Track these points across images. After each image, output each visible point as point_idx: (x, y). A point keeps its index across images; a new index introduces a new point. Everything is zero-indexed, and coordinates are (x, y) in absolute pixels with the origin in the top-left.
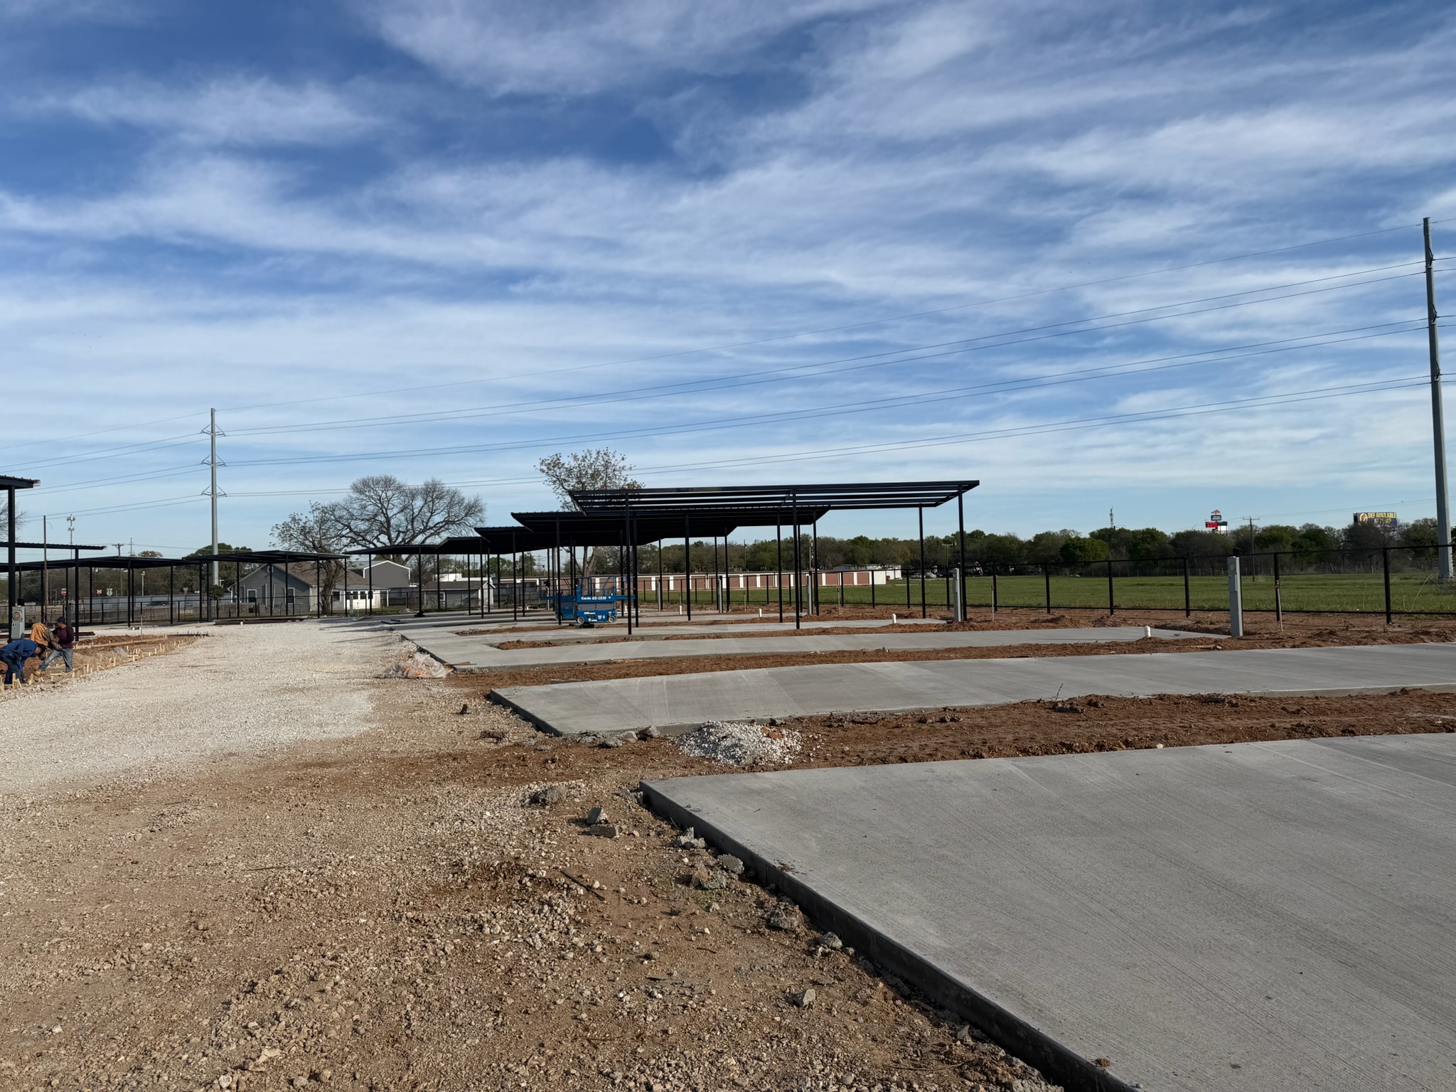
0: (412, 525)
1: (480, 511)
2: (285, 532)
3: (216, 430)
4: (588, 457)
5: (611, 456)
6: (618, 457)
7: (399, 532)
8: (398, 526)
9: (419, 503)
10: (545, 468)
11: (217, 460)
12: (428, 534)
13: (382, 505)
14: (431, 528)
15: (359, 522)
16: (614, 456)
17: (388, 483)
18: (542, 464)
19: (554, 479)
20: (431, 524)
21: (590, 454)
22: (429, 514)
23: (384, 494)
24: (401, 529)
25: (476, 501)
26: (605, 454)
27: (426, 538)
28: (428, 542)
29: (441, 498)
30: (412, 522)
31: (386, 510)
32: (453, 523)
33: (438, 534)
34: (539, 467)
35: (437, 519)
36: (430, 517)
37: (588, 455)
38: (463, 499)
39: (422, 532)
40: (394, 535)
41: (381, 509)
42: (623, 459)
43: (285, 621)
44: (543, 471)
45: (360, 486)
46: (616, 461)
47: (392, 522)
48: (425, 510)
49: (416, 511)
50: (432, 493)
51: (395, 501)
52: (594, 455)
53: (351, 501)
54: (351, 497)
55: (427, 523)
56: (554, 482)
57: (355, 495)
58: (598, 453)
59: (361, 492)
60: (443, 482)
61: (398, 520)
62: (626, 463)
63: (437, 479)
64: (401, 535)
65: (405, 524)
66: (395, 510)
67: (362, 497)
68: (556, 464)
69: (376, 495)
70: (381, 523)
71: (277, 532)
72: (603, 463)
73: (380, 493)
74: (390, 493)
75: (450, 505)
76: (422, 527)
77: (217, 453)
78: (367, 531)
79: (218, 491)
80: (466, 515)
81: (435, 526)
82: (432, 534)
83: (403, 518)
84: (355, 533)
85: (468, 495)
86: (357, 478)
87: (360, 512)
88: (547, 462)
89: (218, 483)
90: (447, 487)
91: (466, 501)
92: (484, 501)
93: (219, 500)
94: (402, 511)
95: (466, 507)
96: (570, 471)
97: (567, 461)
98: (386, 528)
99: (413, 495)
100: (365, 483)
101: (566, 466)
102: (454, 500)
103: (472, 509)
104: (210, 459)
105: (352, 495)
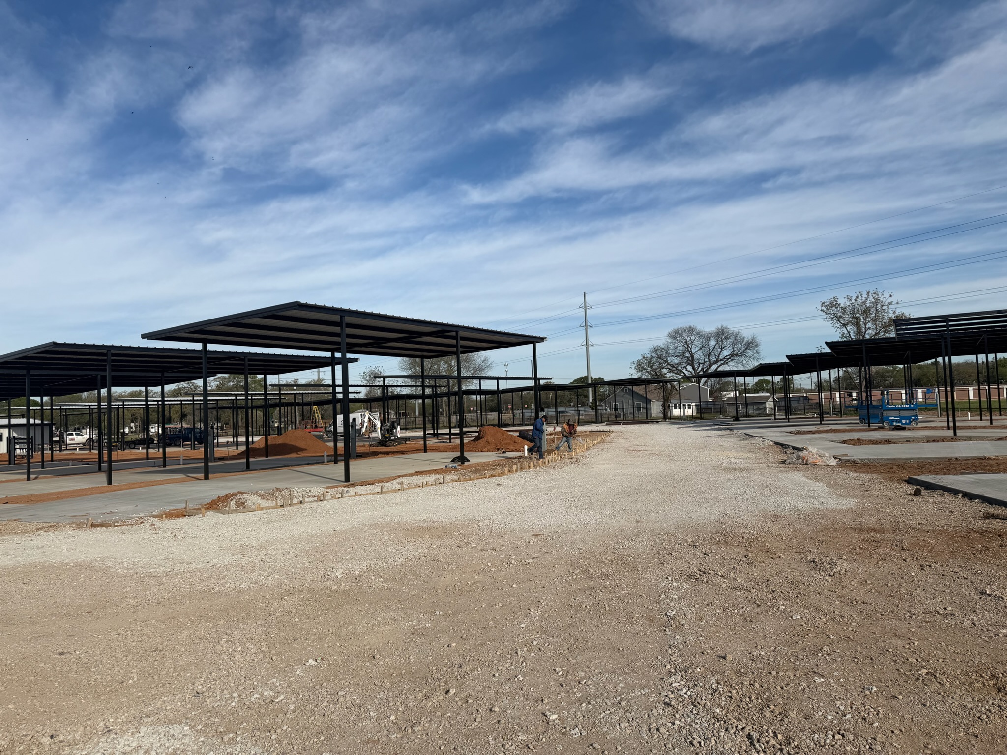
0: (708, 358)
1: (757, 345)
2: (640, 366)
3: (587, 305)
4: (860, 297)
5: (880, 294)
6: (887, 295)
7: (700, 364)
8: (699, 359)
9: (713, 343)
10: (824, 309)
11: (588, 324)
12: (719, 364)
13: (688, 345)
14: (722, 360)
15: (673, 358)
16: (883, 295)
17: (691, 330)
18: (822, 305)
19: (832, 316)
20: (721, 357)
21: (861, 295)
22: (720, 350)
23: (689, 339)
24: (700, 362)
25: (753, 339)
26: (875, 294)
27: (719, 367)
28: (721, 369)
29: (728, 338)
30: (709, 356)
31: (691, 349)
32: (737, 355)
33: (727, 363)
34: (820, 308)
35: (726, 353)
36: (721, 352)
37: (859, 295)
38: (744, 338)
39: (715, 362)
40: (696, 366)
41: (687, 348)
42: (891, 296)
43: (648, 423)
44: (822, 310)
45: (674, 334)
46: (885, 298)
47: (695, 357)
48: (717, 347)
49: (711, 348)
50: (722, 335)
51: (696, 343)
52: (865, 295)
53: (667, 344)
54: (668, 342)
55: (718, 357)
56: (832, 319)
57: (670, 340)
58: (868, 293)
59: (674, 338)
60: (728, 327)
61: (699, 355)
62: (894, 299)
63: (725, 325)
64: (701, 365)
65: (703, 357)
66: (697, 349)
67: (674, 341)
68: (833, 304)
69: (683, 339)
70: (688, 358)
71: (634, 366)
72: (873, 300)
73: (686, 337)
74: (693, 338)
75: (734, 344)
76: (715, 359)
77: (588, 319)
78: (679, 364)
79: (589, 343)
80: (746, 349)
81: (724, 358)
82: (722, 364)
83: (701, 354)
84: (670, 365)
85: (747, 335)
86: (670, 329)
87: (674, 351)
88: (826, 304)
89: (590, 338)
90: (731, 330)
91: (746, 340)
92: (758, 339)
93: (590, 348)
94: (701, 349)
95: (746, 344)
96: (844, 309)
97: (842, 302)
98: (691, 361)
99: (708, 338)
100: (676, 332)
101: (842, 305)
102: (737, 338)
103: (751, 345)
104: (584, 324)
105: (668, 340)
